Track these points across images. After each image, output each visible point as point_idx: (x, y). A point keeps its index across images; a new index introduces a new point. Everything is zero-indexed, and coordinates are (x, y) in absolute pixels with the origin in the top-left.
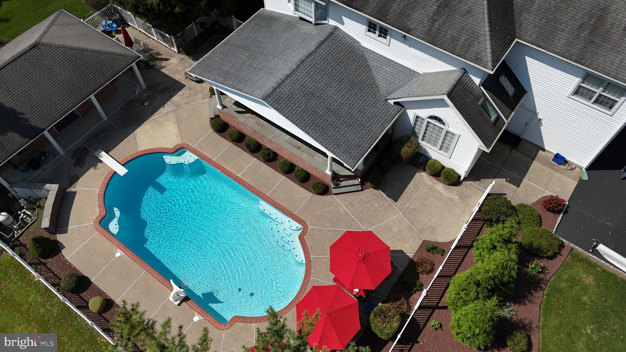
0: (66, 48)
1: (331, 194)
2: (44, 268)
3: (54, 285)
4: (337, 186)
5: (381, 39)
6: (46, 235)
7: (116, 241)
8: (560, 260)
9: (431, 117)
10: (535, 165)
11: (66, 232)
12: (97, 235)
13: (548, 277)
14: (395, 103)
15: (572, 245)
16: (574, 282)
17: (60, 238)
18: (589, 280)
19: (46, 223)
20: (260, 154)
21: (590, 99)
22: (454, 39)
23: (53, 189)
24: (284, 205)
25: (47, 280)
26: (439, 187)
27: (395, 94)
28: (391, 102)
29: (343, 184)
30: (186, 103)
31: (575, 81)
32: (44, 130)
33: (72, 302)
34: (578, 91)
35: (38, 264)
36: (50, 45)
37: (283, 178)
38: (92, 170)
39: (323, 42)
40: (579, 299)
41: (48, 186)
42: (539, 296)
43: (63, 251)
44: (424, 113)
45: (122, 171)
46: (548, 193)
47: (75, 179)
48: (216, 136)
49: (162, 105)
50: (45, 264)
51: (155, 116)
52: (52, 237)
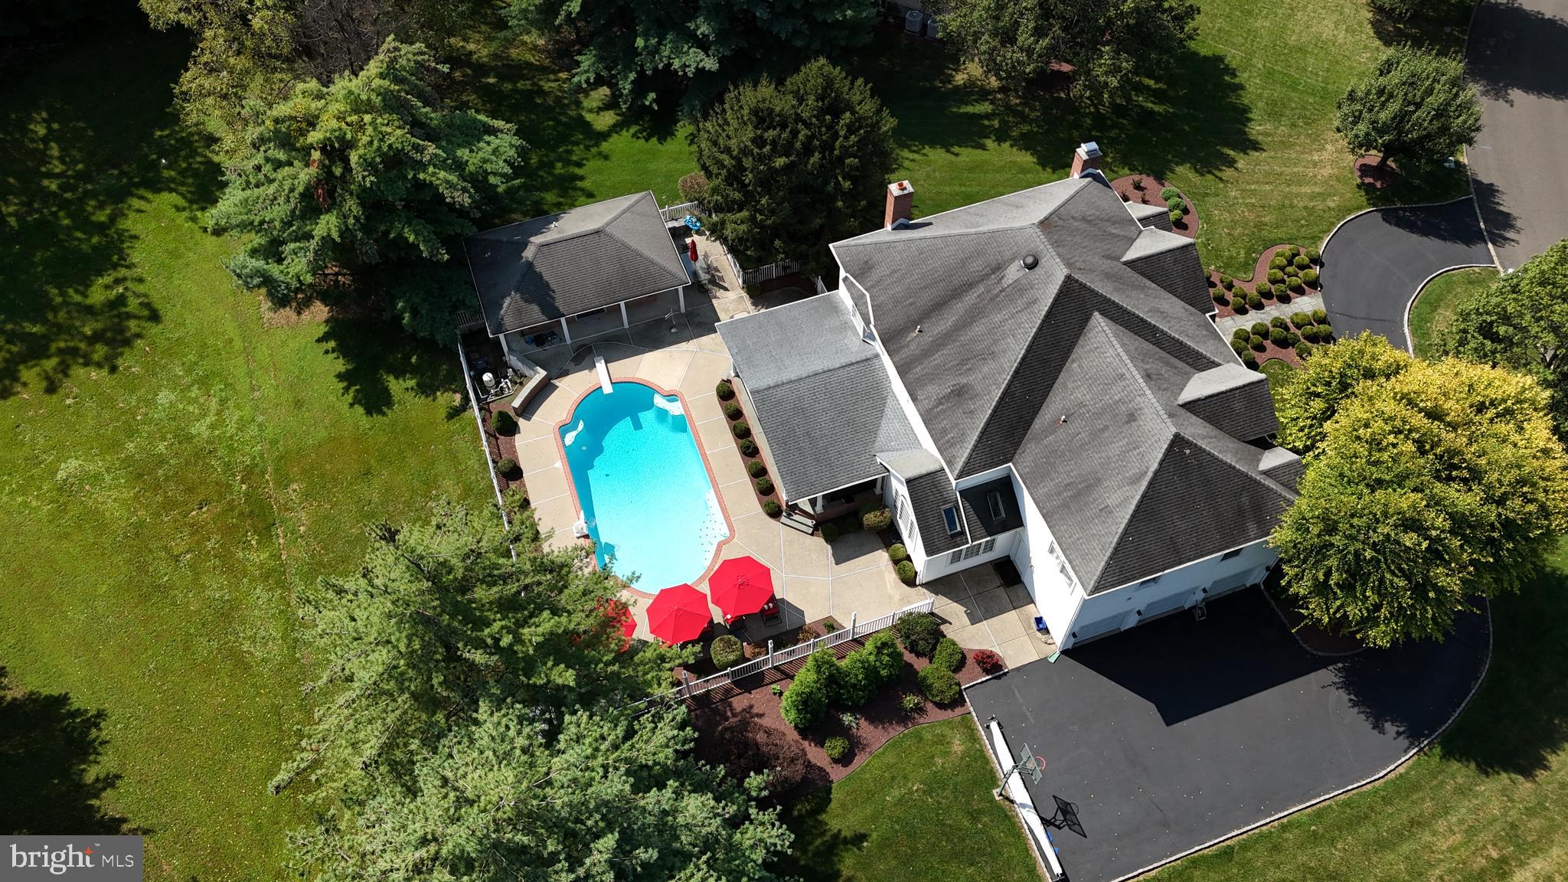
0: (625, 245)
1: (779, 521)
2: (494, 442)
3: (494, 461)
4: (789, 516)
6: (512, 414)
7: (563, 452)
8: (949, 714)
10: (1011, 616)
11: (529, 419)
12: (551, 438)
13: (921, 721)
15: (971, 709)
16: (941, 740)
17: (521, 422)
18: (958, 746)
19: (517, 403)
20: (741, 441)
23: (541, 373)
24: (728, 505)
25: (491, 454)
26: (891, 576)
27: (884, 454)
28: (879, 461)
29: (795, 517)
30: (711, 350)
32: (563, 315)
33: (499, 485)
35: (492, 436)
36: (610, 236)
37: (746, 478)
38: (586, 372)
39: (852, 364)
40: (933, 757)
41: (539, 369)
42: (897, 731)
43: (517, 436)
45: (608, 389)
46: (996, 650)
47: (565, 373)
48: (715, 400)
49: (688, 340)
50: (497, 439)
51: (673, 348)
52: (515, 418)
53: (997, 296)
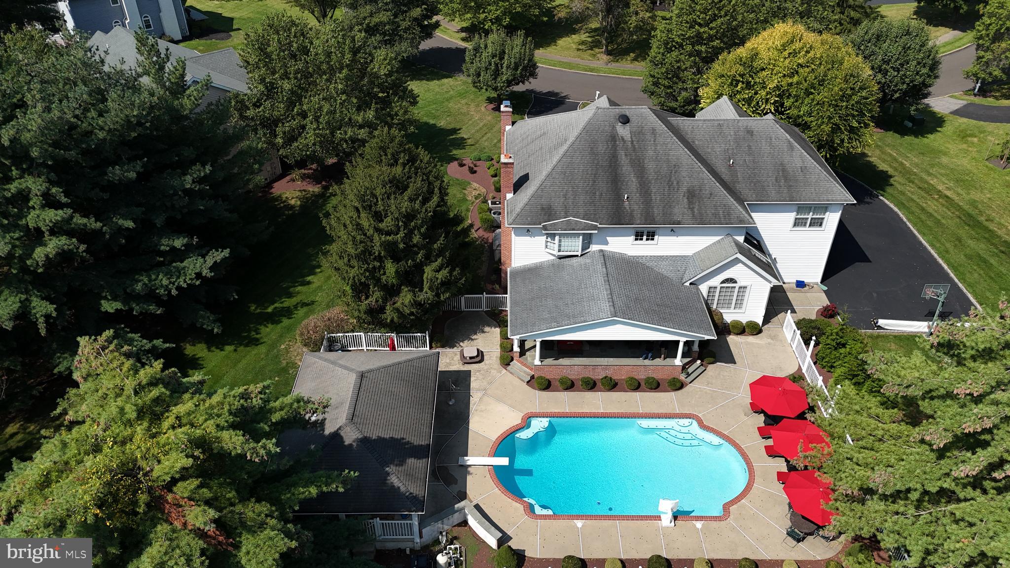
1: (687, 385)
4: (687, 375)
5: (650, 242)
9: (723, 282)
10: (790, 295)
11: (510, 538)
14: (691, 284)
21: (805, 225)
22: (715, 215)
24: (662, 412)
26: (751, 339)
27: (686, 277)
28: (687, 284)
29: (690, 370)
30: (489, 383)
31: (791, 216)
34: (798, 223)
37: (637, 395)
38: (469, 478)
41: (457, 506)
44: (716, 281)
47: (463, 495)
48: (545, 394)
49: (468, 396)
51: (473, 407)
53: (633, 146)
